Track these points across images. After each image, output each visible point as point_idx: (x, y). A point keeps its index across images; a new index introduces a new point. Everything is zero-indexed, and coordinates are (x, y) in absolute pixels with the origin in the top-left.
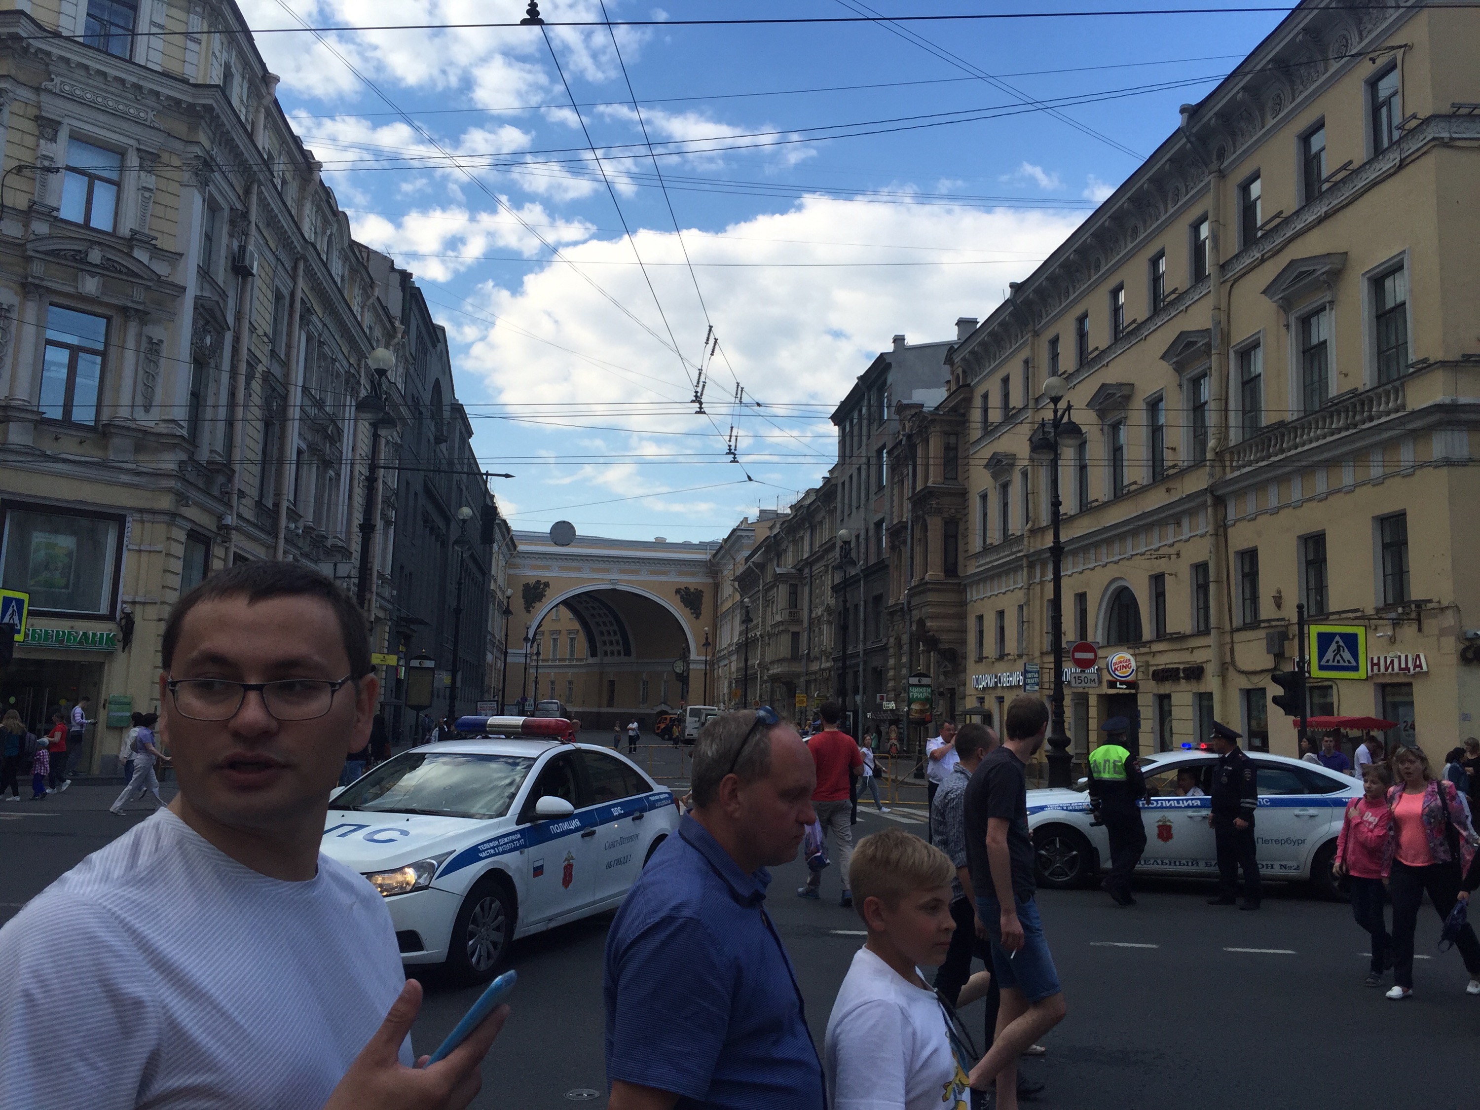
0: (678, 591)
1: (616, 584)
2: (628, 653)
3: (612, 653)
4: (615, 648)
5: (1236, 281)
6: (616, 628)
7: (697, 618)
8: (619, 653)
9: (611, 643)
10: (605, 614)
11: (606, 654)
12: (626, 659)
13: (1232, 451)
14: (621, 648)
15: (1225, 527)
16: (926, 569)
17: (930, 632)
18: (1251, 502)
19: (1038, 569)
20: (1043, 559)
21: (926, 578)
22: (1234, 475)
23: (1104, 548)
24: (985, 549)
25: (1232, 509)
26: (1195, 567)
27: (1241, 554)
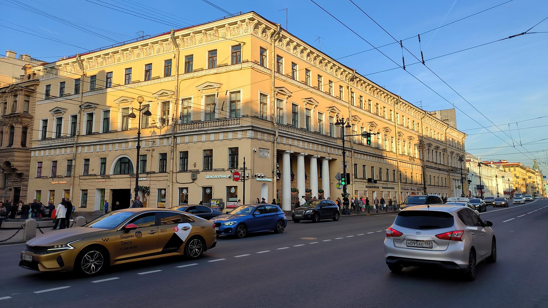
5: (183, 80)
13: (179, 125)
15: (176, 144)
16: (11, 143)
17: (14, 167)
18: (187, 139)
19: (80, 149)
20: (83, 145)
21: (13, 147)
22: (181, 131)
23: (117, 145)
24: (45, 139)
25: (179, 140)
26: (160, 154)
27: (181, 152)
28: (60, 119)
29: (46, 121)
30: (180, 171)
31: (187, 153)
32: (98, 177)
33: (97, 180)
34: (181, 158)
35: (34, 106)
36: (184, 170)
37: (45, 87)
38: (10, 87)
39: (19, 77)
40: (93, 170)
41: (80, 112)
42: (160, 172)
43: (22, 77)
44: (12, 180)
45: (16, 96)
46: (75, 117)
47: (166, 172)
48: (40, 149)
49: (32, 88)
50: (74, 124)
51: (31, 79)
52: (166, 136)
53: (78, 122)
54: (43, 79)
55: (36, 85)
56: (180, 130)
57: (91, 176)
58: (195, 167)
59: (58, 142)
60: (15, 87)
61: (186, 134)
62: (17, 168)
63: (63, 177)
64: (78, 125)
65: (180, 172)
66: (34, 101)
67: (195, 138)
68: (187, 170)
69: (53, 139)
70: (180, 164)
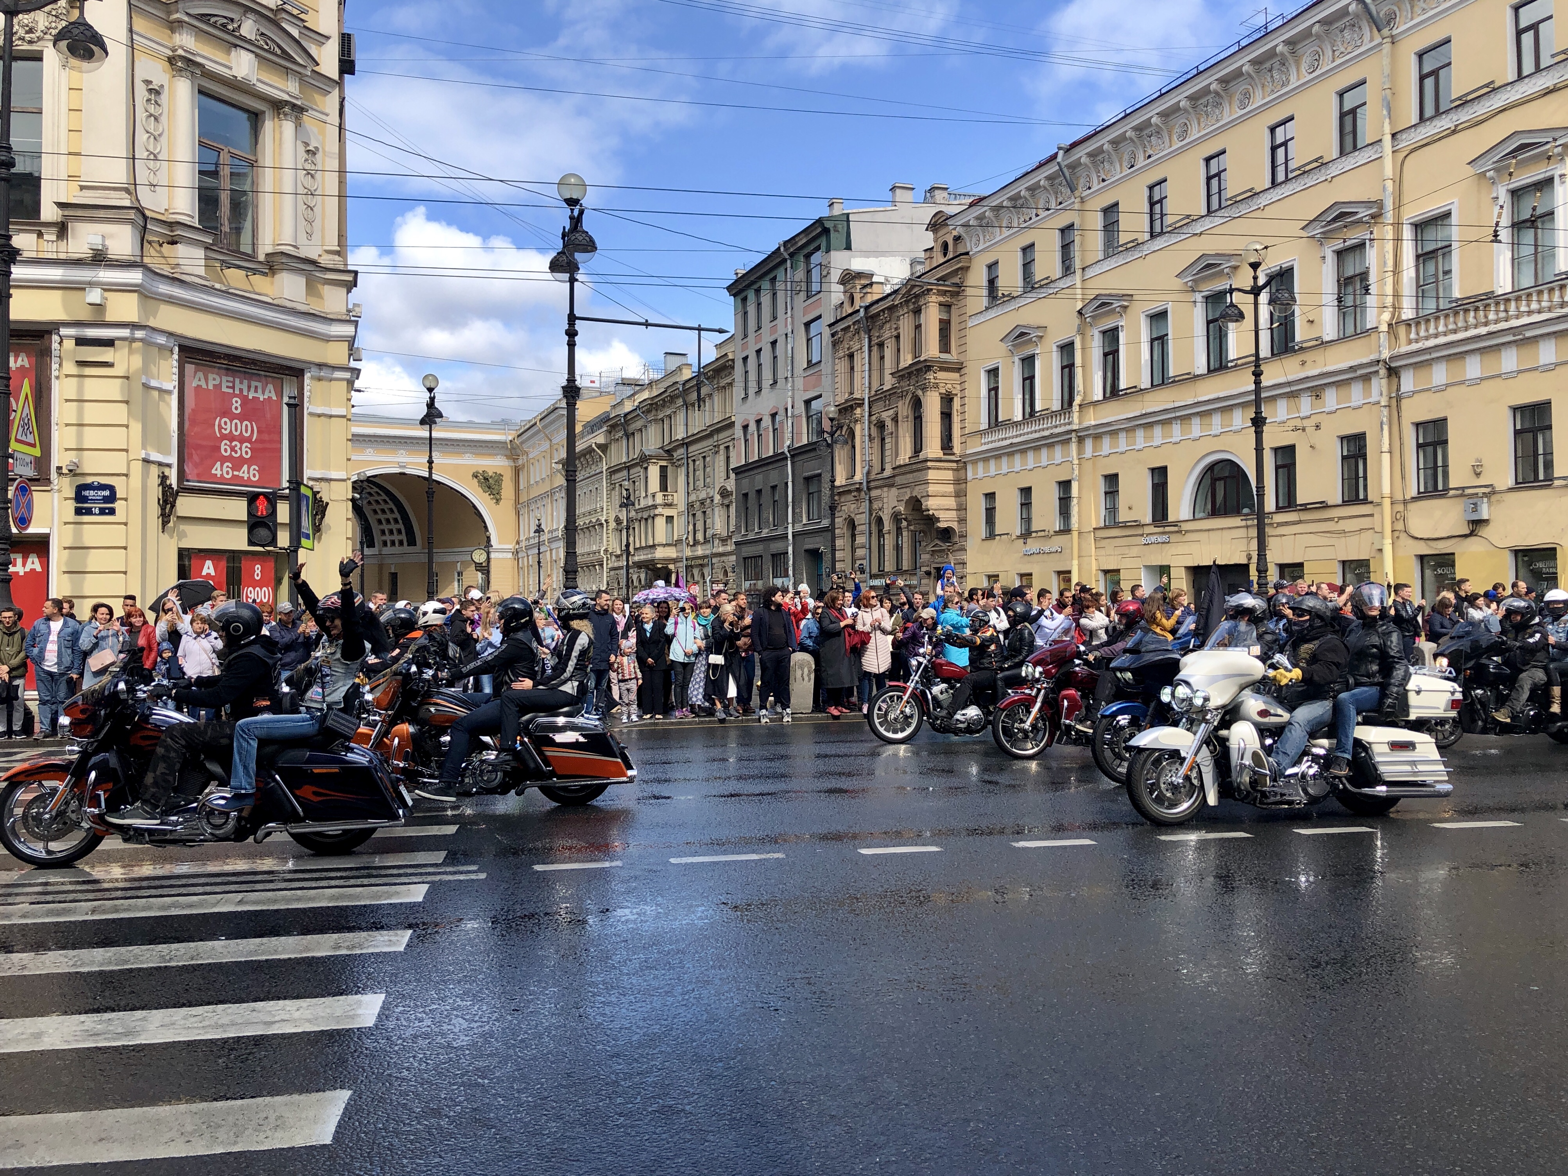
0: (475, 476)
1: (404, 467)
2: (412, 542)
3: (393, 543)
4: (396, 537)
5: (1411, 152)
6: (397, 515)
7: (498, 501)
8: (401, 543)
9: (391, 532)
10: (385, 501)
11: (385, 544)
12: (411, 549)
13: (1408, 324)
14: (403, 537)
15: (1399, 399)
16: (918, 447)
17: (931, 512)
18: (1439, 374)
19: (1089, 444)
20: (1098, 434)
21: (922, 456)
22: (1415, 347)
23: (1196, 421)
24: (997, 425)
25: (1408, 381)
26: (1342, 438)
27: (1417, 425)
28: (1029, 361)
29: (993, 373)
30: (1419, 493)
31: (1440, 424)
32: (1147, 530)
33: (1143, 540)
34: (1419, 446)
35: (963, 333)
36: (1436, 489)
37: (985, 270)
38: (904, 291)
39: (922, 255)
40: (1130, 508)
41: (1081, 331)
42: (1345, 503)
43: (928, 253)
44: (929, 548)
45: (917, 312)
46: (1067, 349)
47: (1365, 501)
48: (986, 457)
49: (956, 280)
50: (1068, 369)
51: (950, 255)
52: (1360, 372)
53: (1078, 361)
54: (979, 248)
55: (961, 268)
56: (1410, 342)
57: (1126, 526)
58: (1478, 475)
59: (1030, 432)
60: (913, 286)
61: (1434, 355)
62: (937, 514)
63: (1052, 533)
64: (1079, 372)
65: (1421, 497)
66: (963, 318)
67: (1473, 367)
68: (1446, 489)
69: (1016, 424)
70: (1418, 469)
